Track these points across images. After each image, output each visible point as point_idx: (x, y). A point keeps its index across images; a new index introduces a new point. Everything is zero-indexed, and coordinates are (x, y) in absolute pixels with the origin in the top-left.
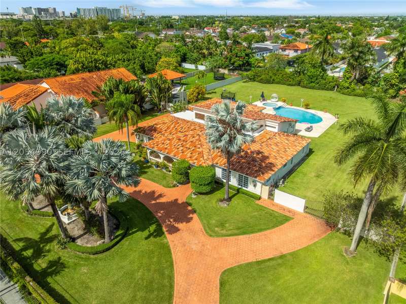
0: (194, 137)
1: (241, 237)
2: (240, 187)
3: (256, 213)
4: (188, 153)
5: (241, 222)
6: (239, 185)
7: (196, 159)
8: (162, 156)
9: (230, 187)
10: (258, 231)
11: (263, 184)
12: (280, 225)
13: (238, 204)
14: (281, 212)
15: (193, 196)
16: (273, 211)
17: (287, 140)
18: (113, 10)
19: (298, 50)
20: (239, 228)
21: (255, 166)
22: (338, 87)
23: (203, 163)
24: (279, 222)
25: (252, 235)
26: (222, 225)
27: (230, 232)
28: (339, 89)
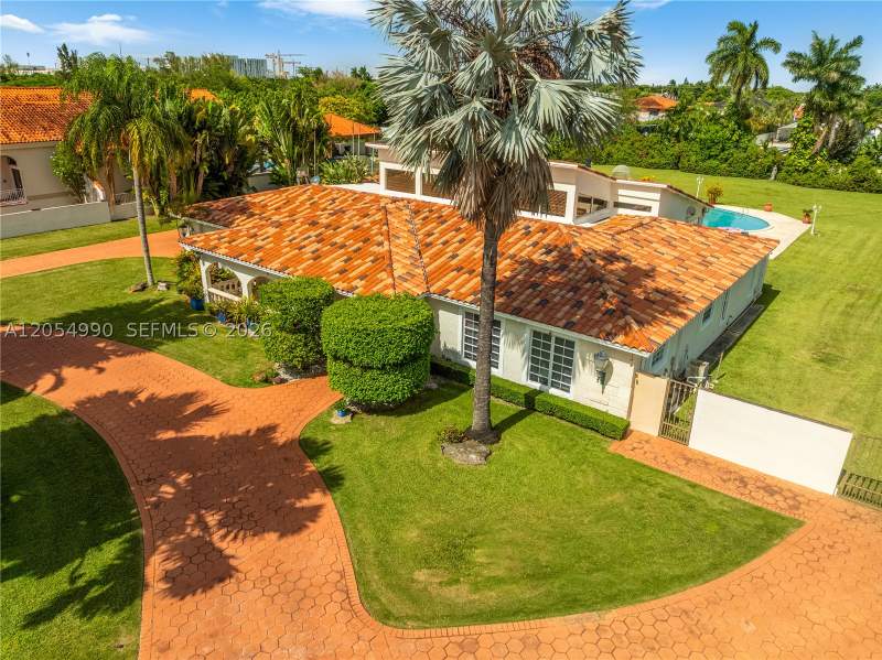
0: (366, 215)
1: (555, 626)
2: (537, 385)
3: (618, 497)
4: (334, 260)
5: (550, 538)
6: (533, 378)
7: (362, 277)
8: (245, 279)
9: (495, 389)
10: (644, 592)
11: (642, 367)
12: (748, 559)
13: (533, 453)
14: (731, 490)
15: (338, 419)
16: (694, 486)
17: (701, 235)
18: (250, 61)
19: (659, 110)
20: (538, 575)
21: (604, 295)
22: (779, 170)
23: (386, 287)
24: (738, 542)
25: (612, 615)
26: (452, 553)
27: (491, 596)
28: (783, 174)
